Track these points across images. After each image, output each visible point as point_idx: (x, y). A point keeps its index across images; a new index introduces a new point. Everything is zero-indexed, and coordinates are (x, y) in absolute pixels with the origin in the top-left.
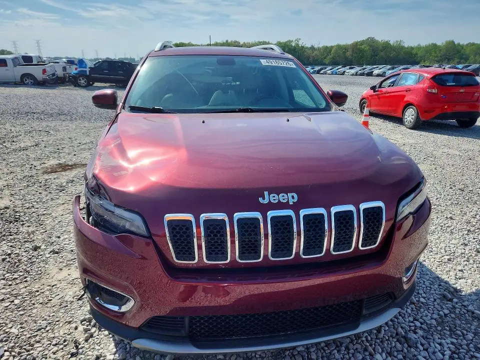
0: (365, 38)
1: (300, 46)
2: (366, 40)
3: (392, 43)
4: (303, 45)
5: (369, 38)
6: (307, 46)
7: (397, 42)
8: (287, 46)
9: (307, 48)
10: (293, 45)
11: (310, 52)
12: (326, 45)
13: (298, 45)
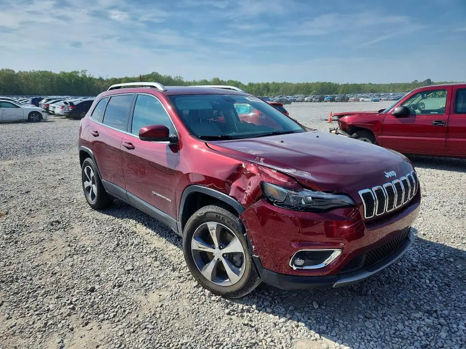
0: (150, 73)
1: (88, 77)
2: (151, 74)
3: (173, 78)
4: (91, 77)
5: (153, 73)
6: (95, 77)
7: (177, 77)
8: (74, 76)
9: (95, 79)
10: (80, 76)
11: (100, 83)
12: (115, 77)
13: (85, 76)
